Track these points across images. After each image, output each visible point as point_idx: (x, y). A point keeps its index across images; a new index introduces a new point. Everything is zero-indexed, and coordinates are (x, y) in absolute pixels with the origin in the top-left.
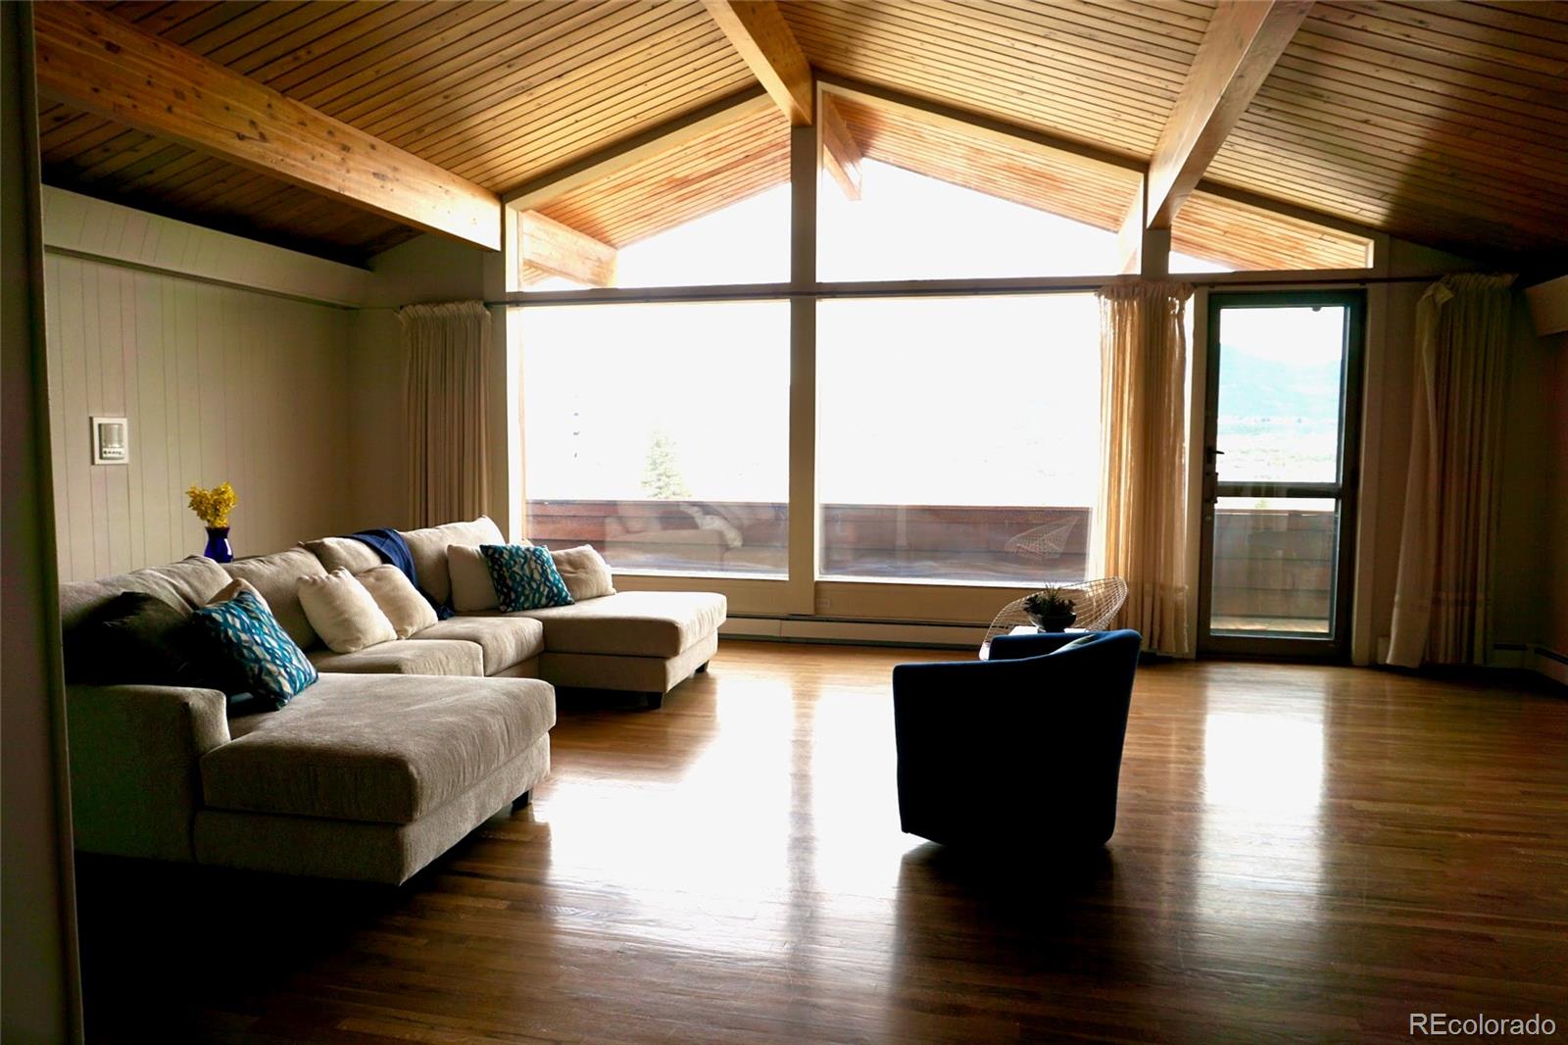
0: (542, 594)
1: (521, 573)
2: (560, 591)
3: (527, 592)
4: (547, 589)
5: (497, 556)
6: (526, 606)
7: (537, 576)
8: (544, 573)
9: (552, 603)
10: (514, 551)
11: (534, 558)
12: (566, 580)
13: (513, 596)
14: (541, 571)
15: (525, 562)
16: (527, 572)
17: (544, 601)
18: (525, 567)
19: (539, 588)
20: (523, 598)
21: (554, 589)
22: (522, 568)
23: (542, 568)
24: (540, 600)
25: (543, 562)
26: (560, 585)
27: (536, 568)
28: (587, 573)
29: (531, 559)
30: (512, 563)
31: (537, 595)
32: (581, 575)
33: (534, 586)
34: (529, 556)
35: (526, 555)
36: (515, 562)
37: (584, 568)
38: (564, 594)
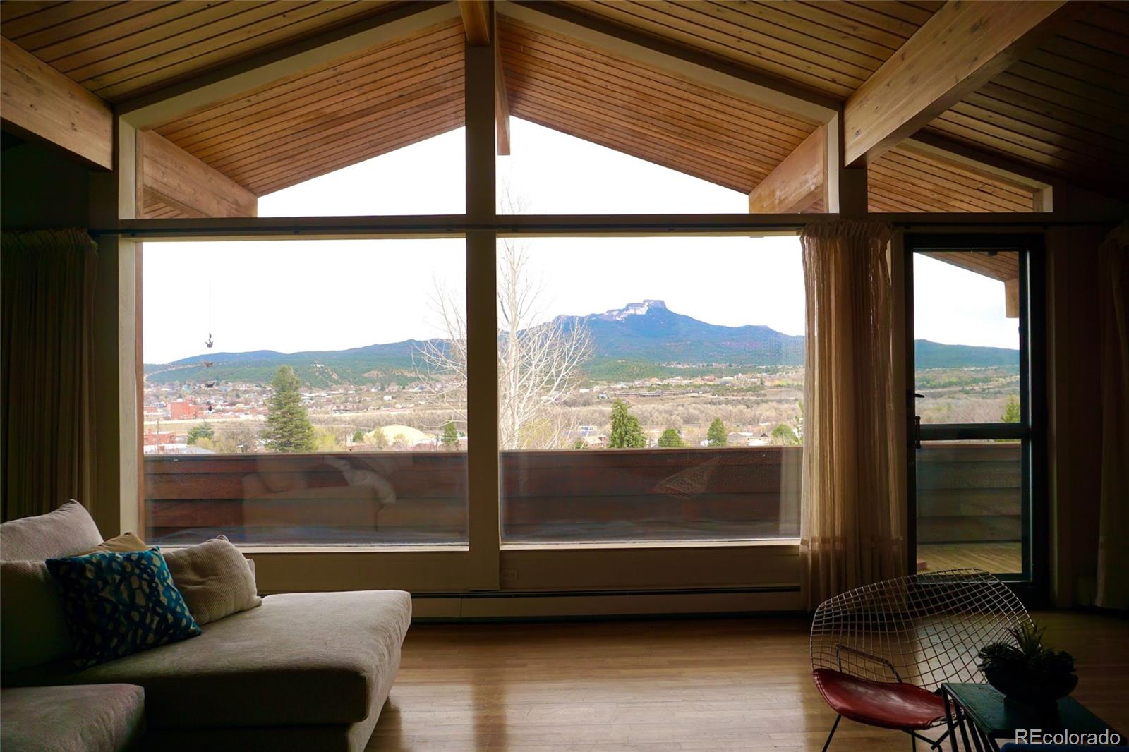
0: (147, 629)
1: (113, 599)
2: (178, 617)
3: (123, 630)
4: (157, 619)
5: (73, 575)
6: (120, 652)
7: (140, 600)
8: (153, 594)
9: (166, 639)
10: (104, 563)
11: (137, 571)
12: (190, 598)
13: (98, 639)
14: (147, 590)
15: (121, 581)
16: (125, 596)
17: (151, 637)
18: (122, 587)
19: (143, 617)
20: (115, 640)
21: (170, 616)
22: (117, 591)
23: (150, 586)
24: (145, 638)
25: (152, 575)
26: (178, 609)
27: (140, 587)
28: (220, 581)
29: (133, 573)
30: (100, 583)
31: (140, 632)
32: (213, 586)
33: (136, 616)
34: (129, 569)
35: (123, 567)
36: (106, 582)
37: (216, 574)
38: (184, 622)
